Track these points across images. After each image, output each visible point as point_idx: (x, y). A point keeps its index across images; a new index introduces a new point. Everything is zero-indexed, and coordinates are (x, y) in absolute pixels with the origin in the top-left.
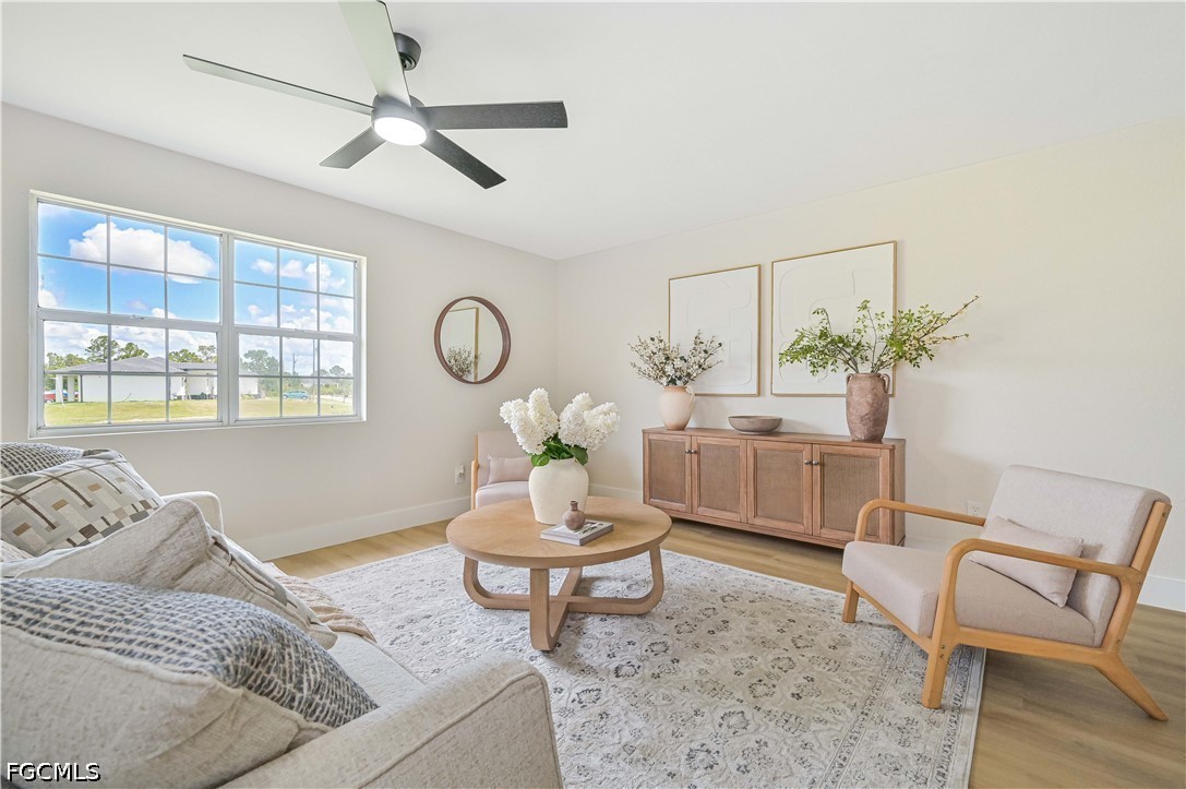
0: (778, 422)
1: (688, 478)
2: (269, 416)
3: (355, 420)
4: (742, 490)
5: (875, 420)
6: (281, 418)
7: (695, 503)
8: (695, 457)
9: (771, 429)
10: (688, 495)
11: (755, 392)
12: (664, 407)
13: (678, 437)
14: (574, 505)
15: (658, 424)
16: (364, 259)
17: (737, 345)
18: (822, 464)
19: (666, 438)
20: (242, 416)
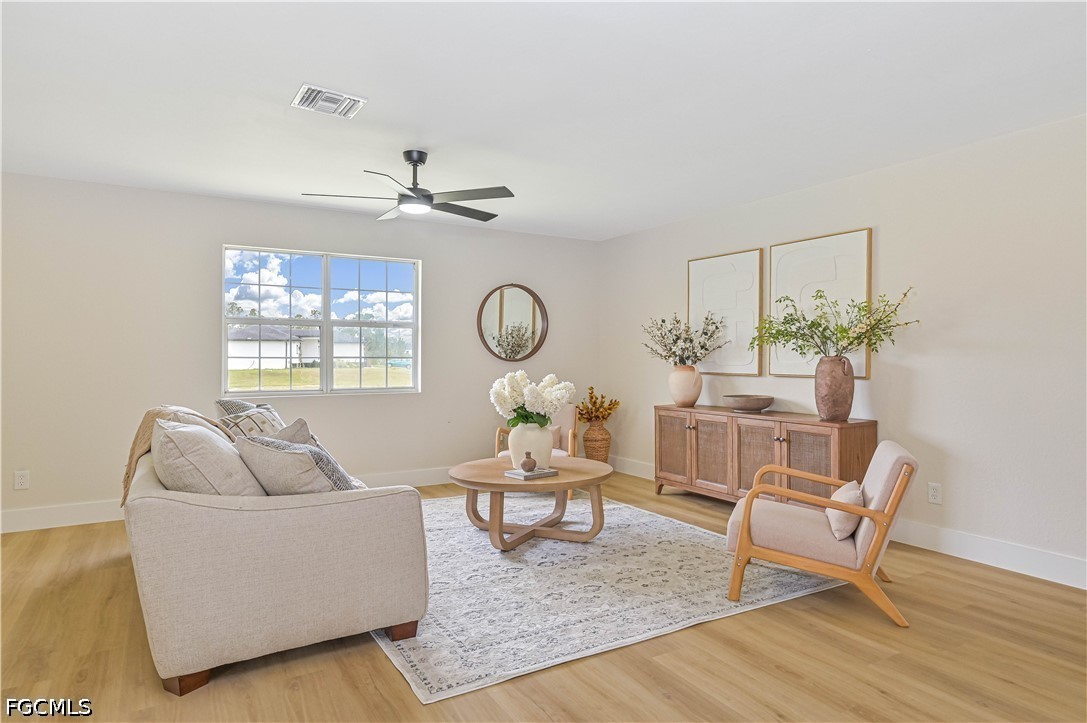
0: (770, 401)
1: (688, 452)
2: (353, 387)
3: (413, 391)
4: (729, 464)
5: (834, 401)
6: (360, 389)
7: (694, 476)
8: (694, 432)
9: (760, 406)
10: (688, 468)
11: (756, 372)
12: (671, 385)
13: (685, 413)
14: (528, 454)
15: (669, 402)
16: (420, 262)
17: (741, 326)
18: (789, 442)
19: (672, 414)
20: (335, 387)
